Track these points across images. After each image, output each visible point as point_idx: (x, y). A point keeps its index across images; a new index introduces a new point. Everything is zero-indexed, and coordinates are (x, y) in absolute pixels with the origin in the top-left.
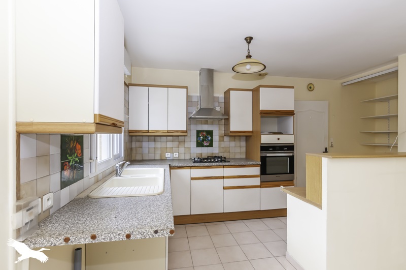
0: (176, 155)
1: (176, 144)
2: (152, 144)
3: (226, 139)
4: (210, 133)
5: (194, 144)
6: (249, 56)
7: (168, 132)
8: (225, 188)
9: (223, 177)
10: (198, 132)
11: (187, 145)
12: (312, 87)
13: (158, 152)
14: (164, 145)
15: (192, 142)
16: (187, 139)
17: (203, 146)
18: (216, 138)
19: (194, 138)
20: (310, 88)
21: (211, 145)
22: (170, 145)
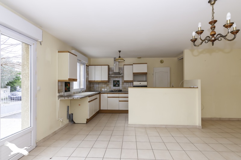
0: (106, 90)
1: (106, 85)
2: (97, 86)
3: (125, 84)
4: (119, 81)
5: (112, 86)
6: (120, 57)
7: (101, 81)
8: (119, 101)
9: (119, 97)
10: (114, 81)
11: (110, 86)
12: (163, 61)
13: (100, 88)
14: (101, 86)
15: (111, 85)
16: (110, 84)
17: (116, 86)
18: (121, 83)
19: (112, 84)
20: (162, 62)
21: (119, 86)
22: (103, 86)
